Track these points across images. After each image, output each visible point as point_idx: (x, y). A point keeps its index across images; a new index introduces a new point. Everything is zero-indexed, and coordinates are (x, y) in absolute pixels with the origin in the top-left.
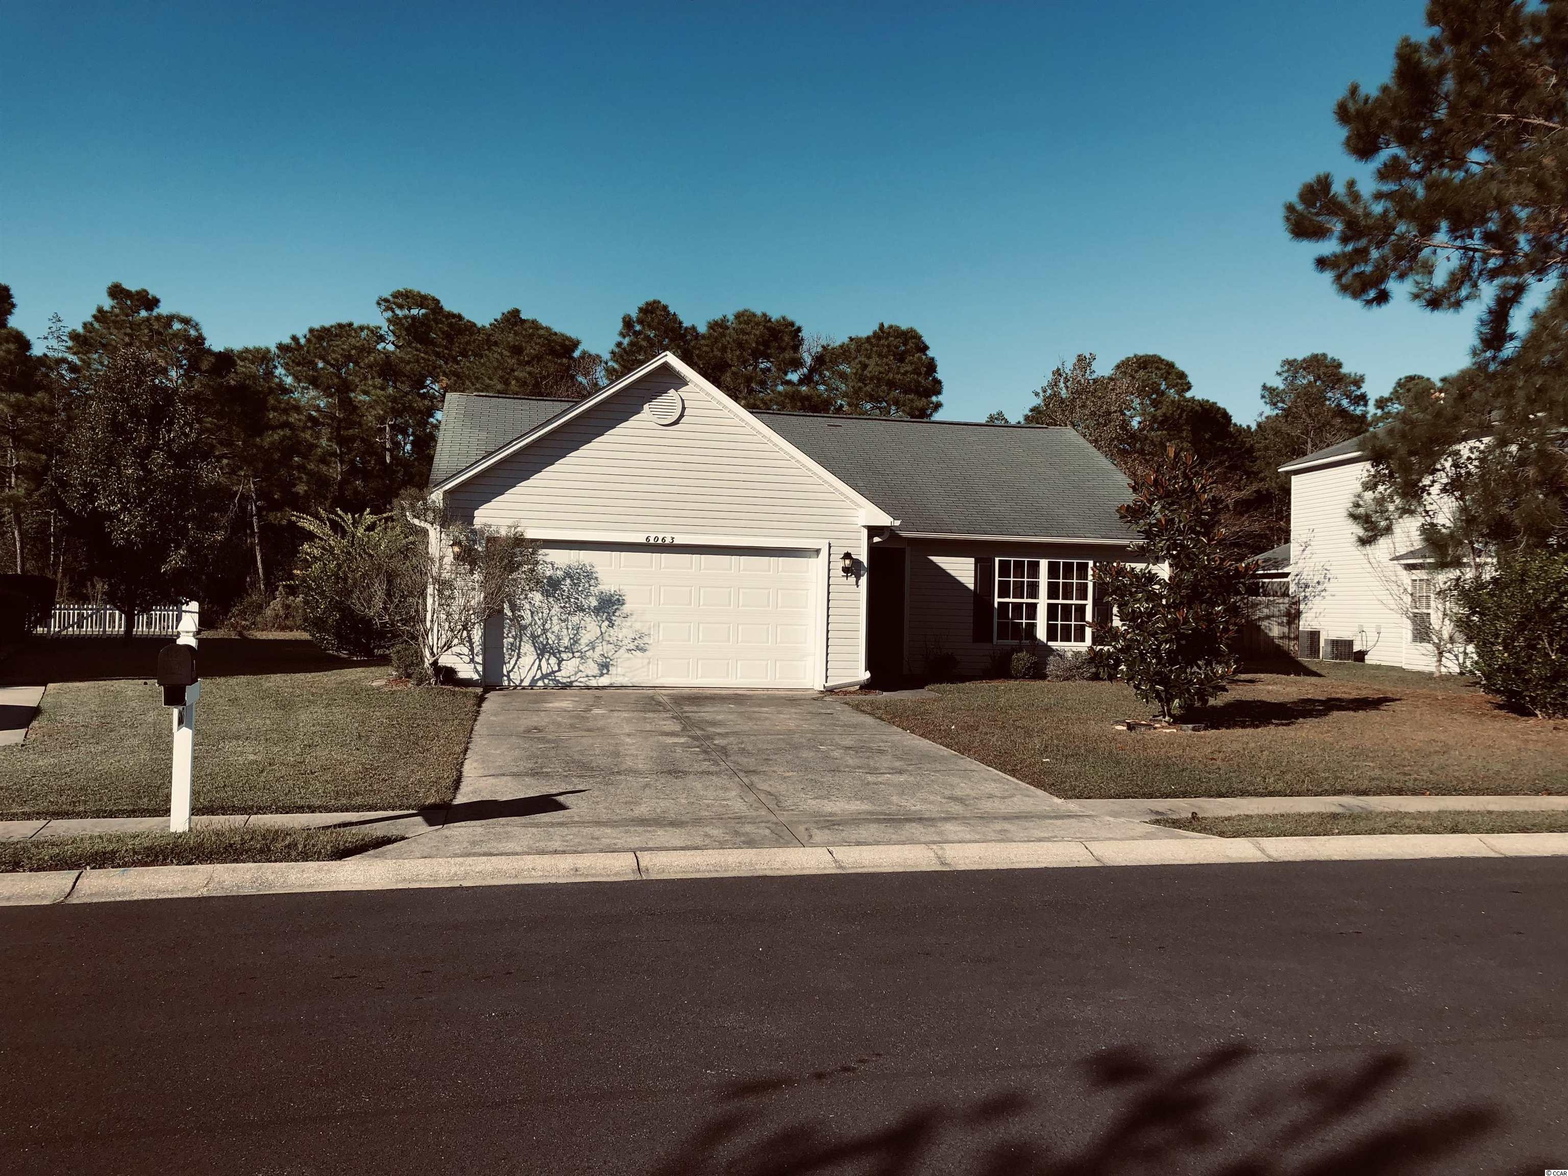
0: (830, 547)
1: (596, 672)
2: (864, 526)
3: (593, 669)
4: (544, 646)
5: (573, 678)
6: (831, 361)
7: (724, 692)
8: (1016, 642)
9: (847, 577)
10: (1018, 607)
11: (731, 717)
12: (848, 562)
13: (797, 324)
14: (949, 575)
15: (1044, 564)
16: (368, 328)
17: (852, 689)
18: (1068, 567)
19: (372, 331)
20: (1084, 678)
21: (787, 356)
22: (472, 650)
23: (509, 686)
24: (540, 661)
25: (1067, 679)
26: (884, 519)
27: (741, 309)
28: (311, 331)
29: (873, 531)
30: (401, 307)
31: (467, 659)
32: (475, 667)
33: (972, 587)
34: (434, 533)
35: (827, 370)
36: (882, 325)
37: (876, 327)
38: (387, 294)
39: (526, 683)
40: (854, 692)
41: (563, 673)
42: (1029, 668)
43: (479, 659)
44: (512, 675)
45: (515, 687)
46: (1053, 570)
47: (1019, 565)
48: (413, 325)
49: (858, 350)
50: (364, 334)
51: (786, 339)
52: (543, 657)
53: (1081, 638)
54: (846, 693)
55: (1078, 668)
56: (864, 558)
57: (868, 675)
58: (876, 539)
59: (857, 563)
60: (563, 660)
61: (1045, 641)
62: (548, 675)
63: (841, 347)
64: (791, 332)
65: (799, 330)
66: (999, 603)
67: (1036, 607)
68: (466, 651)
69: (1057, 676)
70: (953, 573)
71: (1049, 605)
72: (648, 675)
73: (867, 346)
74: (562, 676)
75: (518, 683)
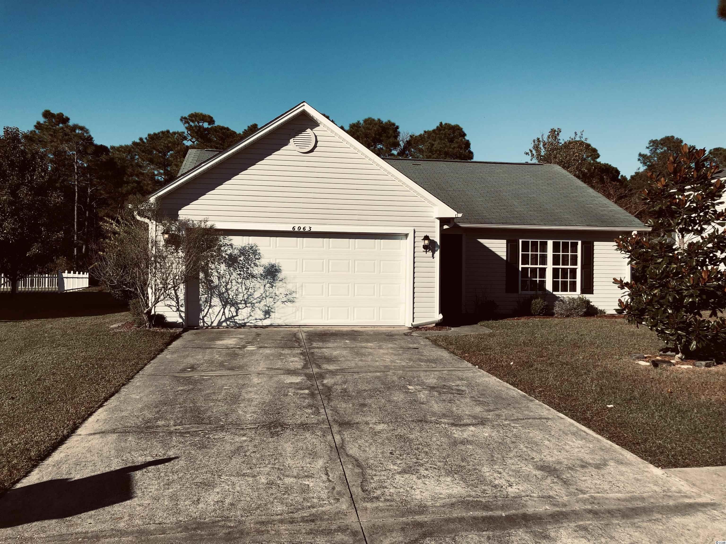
0: (415, 232)
1: (262, 316)
2: (437, 218)
3: (259, 314)
4: (227, 299)
5: (246, 321)
6: (414, 143)
7: (345, 329)
8: (533, 292)
9: (426, 252)
10: (534, 270)
11: (345, 353)
12: (427, 242)
13: (397, 124)
14: (491, 251)
15: (550, 243)
16: (178, 133)
17: (431, 326)
18: (565, 245)
19: (180, 135)
20: (578, 315)
21: (391, 141)
22: (178, 303)
23: (204, 326)
24: (224, 309)
25: (568, 316)
26: (450, 213)
27: (366, 117)
28: (149, 135)
29: (443, 221)
30: (193, 121)
31: (175, 309)
32: (180, 314)
33: (505, 258)
34: (152, 225)
35: (413, 148)
36: (441, 123)
37: (438, 124)
38: (186, 115)
39: (215, 324)
40: (432, 329)
41: (240, 317)
42: (543, 309)
43: (183, 309)
44: (205, 319)
45: (207, 328)
46: (556, 247)
47: (534, 244)
48: (199, 130)
49: (429, 138)
50: (176, 136)
51: (391, 132)
52: (226, 306)
53: (573, 289)
54: (427, 329)
55: (575, 309)
56: (437, 239)
57: (441, 317)
58: (446, 227)
59: (433, 242)
60: (239, 309)
61: (551, 291)
62: (230, 318)
63: (420, 135)
64: (393, 128)
65: (397, 127)
66: (522, 268)
67: (545, 270)
68: (174, 303)
69: (561, 314)
70: (493, 250)
71: (553, 268)
72: (295, 318)
73: (433, 135)
74: (239, 319)
75: (209, 324)
